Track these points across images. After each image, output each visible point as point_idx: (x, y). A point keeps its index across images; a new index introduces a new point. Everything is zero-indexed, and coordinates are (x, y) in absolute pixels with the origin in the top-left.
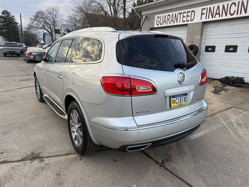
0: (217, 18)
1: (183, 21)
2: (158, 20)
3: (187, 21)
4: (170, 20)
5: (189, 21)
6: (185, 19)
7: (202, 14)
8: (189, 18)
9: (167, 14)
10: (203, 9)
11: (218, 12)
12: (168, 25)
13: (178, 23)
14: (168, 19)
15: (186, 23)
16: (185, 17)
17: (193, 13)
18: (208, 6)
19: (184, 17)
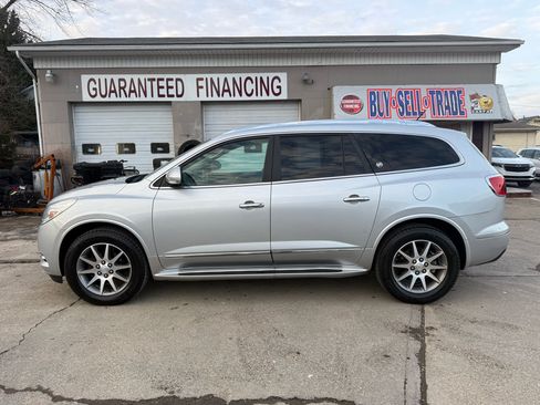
0: (226, 97)
1: (160, 96)
2: (92, 85)
3: (169, 96)
4: (127, 90)
5: (173, 96)
6: (163, 92)
7: (199, 87)
8: (172, 92)
9: (116, 77)
10: (198, 80)
11: (226, 88)
12: (123, 99)
13: (149, 98)
14: (120, 88)
15: (166, 99)
16: (163, 87)
17: (179, 83)
18: (209, 76)
19: (159, 87)
